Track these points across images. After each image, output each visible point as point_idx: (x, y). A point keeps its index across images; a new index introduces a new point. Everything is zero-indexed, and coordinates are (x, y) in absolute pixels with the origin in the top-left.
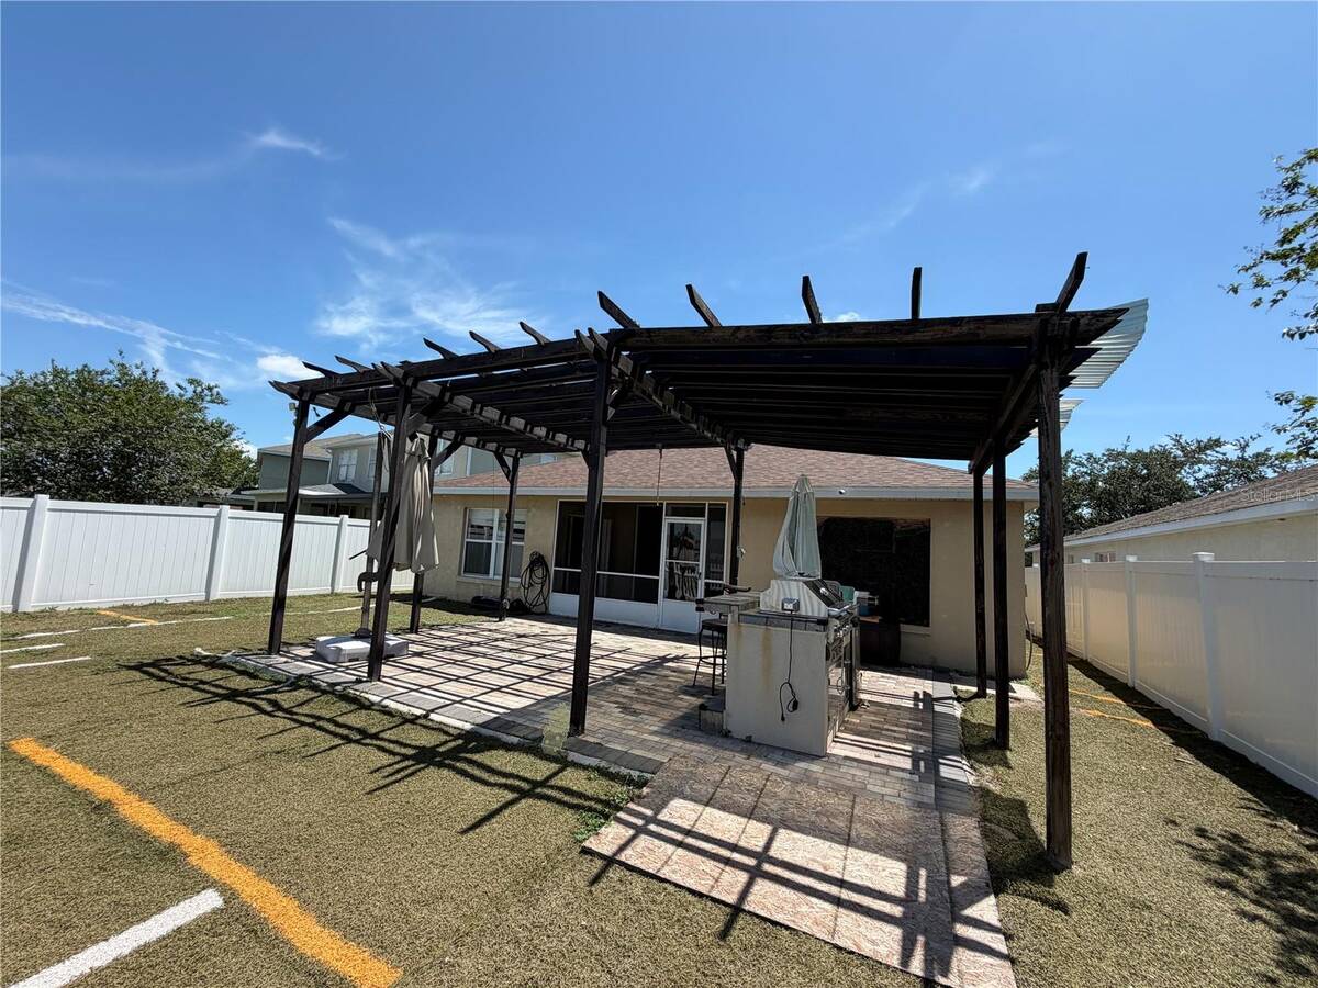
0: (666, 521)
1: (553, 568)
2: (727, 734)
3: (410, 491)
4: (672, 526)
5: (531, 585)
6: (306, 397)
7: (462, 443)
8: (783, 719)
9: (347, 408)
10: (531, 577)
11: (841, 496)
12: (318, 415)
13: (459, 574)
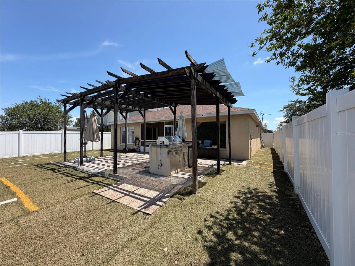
0: (165, 126)
1: (140, 140)
2: (150, 173)
3: (92, 123)
4: (166, 127)
5: (136, 145)
6: (65, 103)
7: (110, 111)
8: (159, 168)
9: (76, 105)
10: (136, 143)
11: (203, 116)
12: (70, 107)
13: (121, 143)
